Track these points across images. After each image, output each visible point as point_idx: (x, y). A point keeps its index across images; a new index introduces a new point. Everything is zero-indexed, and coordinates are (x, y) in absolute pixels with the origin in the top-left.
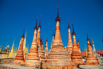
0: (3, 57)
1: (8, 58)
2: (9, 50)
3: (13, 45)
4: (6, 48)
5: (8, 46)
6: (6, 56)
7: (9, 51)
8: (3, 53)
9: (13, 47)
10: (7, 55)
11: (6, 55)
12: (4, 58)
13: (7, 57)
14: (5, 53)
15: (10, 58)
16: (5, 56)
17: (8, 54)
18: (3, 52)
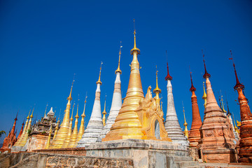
0: (37, 144)
1: (54, 148)
2: (54, 121)
3: (69, 103)
4: (46, 117)
5: (51, 111)
6: (47, 142)
7: (54, 127)
8: (36, 133)
9: (67, 111)
10: (49, 138)
11: (45, 139)
12: (40, 147)
13: (51, 144)
14: (42, 131)
15: (60, 147)
16: (42, 141)
17: (52, 136)
18: (36, 130)
